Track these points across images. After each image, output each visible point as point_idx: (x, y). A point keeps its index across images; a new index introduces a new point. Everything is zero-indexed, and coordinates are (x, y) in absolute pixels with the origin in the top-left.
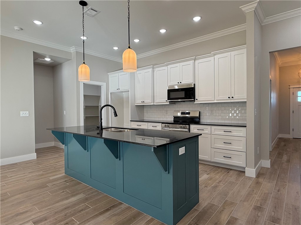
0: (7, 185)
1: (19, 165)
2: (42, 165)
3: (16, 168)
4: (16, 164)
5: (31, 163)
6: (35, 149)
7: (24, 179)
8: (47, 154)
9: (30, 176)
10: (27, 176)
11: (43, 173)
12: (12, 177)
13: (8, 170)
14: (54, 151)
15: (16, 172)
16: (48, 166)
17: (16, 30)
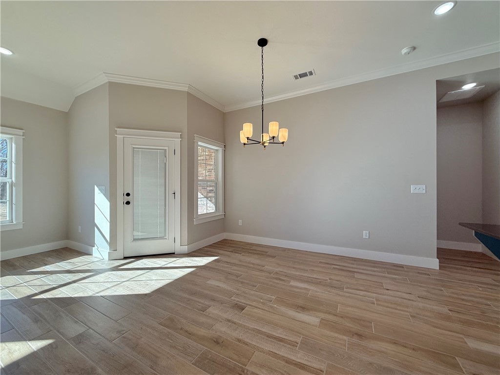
0: (377, 304)
1: (406, 271)
2: (451, 290)
3: (399, 275)
4: (402, 266)
5: (427, 276)
6: (437, 248)
7: (407, 307)
8: (465, 268)
9: (421, 305)
10: (415, 303)
11: (451, 313)
12: (389, 292)
13: (388, 274)
14: (481, 266)
15: (397, 282)
16: (463, 300)
17: (405, 53)
